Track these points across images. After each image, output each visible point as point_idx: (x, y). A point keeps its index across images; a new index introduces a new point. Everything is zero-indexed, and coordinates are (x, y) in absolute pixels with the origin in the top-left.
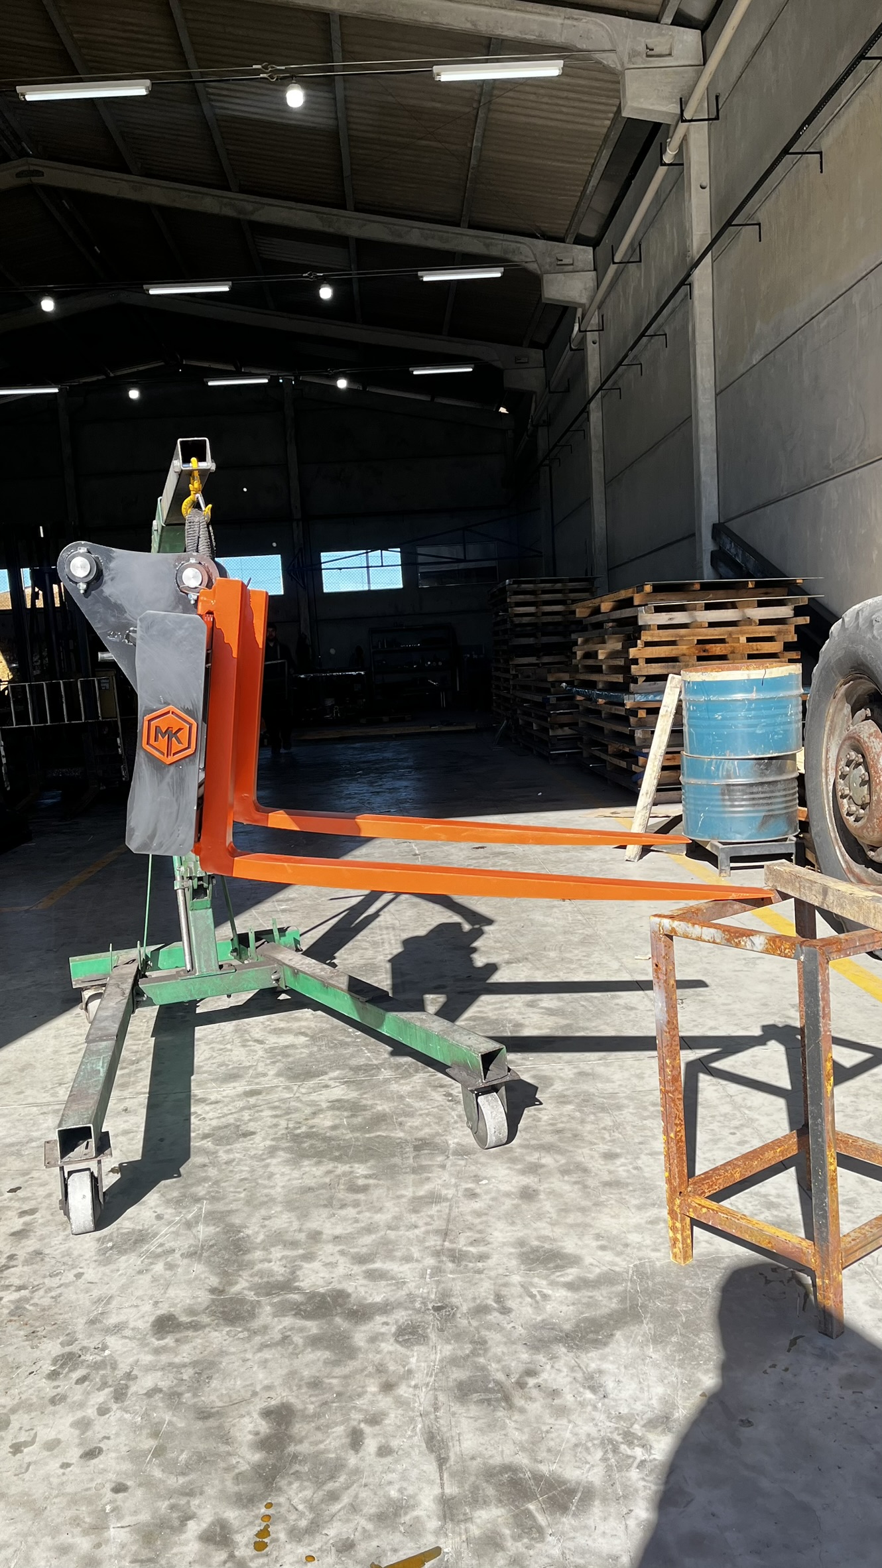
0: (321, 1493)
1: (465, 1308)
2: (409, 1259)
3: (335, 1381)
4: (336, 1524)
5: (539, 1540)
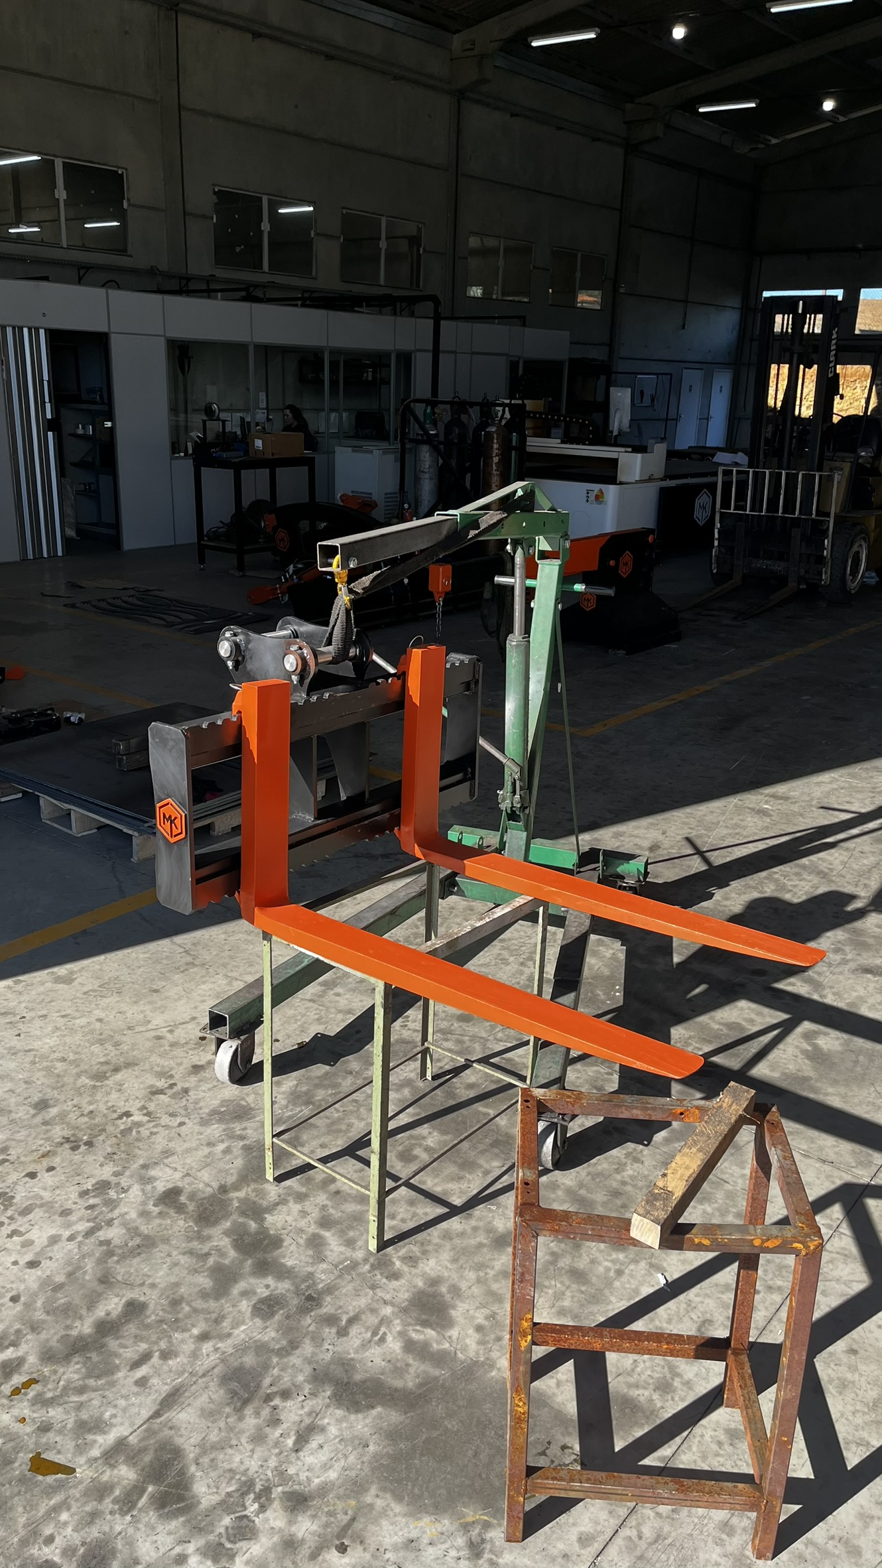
0: (81, 1382)
1: (324, 1310)
2: (350, 1243)
3: (187, 1309)
4: (60, 1409)
5: (123, 1513)
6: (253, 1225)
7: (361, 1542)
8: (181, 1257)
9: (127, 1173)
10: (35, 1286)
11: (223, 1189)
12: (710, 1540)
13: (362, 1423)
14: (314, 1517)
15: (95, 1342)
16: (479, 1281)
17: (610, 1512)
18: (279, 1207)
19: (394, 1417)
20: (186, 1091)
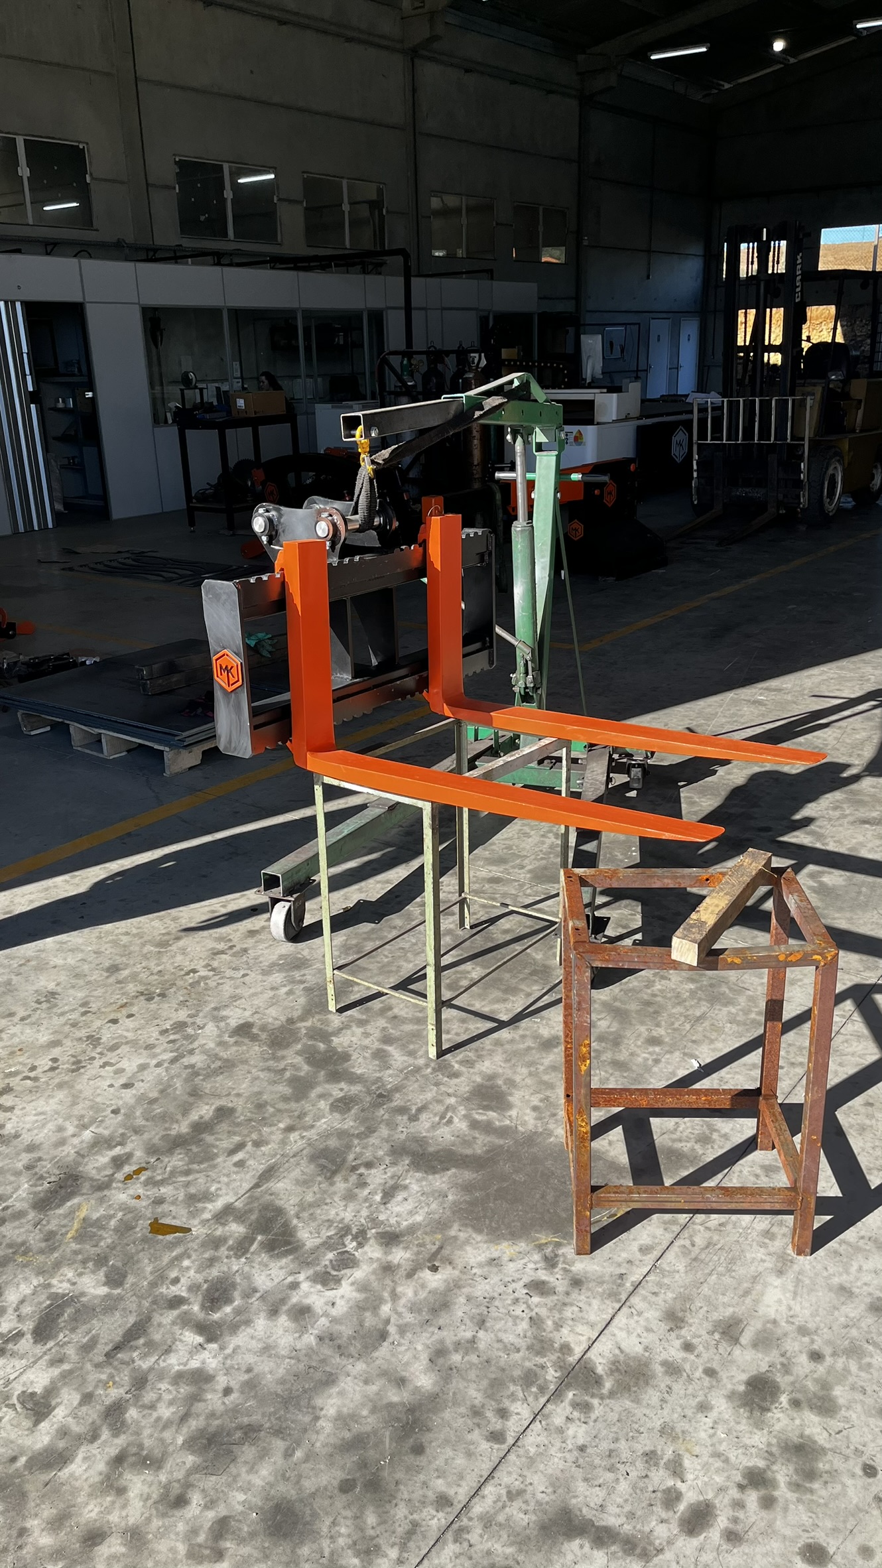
0: (186, 1167)
1: (394, 1104)
2: (412, 1054)
3: (271, 1110)
4: (171, 1187)
5: (238, 1257)
6: (322, 1046)
7: (450, 1263)
8: (260, 1073)
9: (201, 1014)
10: (132, 1101)
11: (291, 1021)
12: (755, 1244)
13: (439, 1181)
14: (406, 1248)
15: (193, 1138)
16: (530, 1074)
17: (665, 1229)
18: (344, 1031)
19: (468, 1175)
20: (245, 950)
